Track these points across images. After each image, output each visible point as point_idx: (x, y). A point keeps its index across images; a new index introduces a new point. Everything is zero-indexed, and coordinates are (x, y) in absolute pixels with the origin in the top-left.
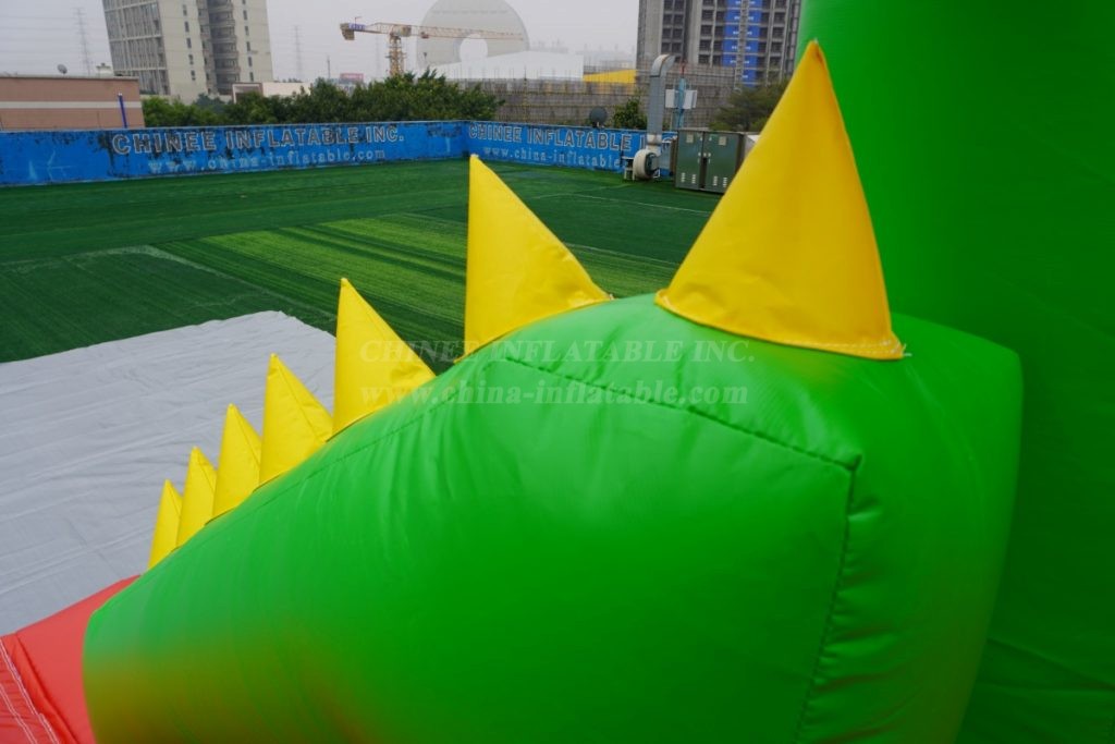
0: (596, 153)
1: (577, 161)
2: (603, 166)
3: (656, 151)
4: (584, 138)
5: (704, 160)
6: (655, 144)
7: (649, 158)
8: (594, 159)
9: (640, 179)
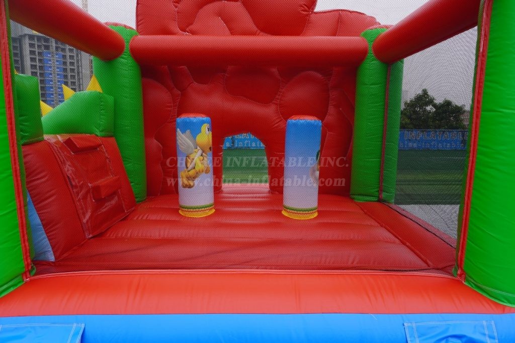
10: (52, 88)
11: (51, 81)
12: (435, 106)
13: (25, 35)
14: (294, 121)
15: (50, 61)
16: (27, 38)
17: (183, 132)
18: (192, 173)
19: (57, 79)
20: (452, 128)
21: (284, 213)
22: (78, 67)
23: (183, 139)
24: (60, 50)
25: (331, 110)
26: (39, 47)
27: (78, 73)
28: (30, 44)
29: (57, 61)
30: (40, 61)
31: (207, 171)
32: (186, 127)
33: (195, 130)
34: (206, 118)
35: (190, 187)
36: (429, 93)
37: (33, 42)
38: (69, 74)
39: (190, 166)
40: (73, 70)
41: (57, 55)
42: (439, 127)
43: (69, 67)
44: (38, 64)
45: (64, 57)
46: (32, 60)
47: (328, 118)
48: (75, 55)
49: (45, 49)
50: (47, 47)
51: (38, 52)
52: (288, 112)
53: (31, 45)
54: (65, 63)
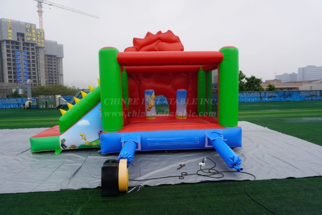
0: (10, 104)
1: (3, 107)
2: (12, 107)
3: (31, 101)
4: (5, 101)
5: (46, 102)
6: (30, 100)
7: (30, 103)
8: (9, 106)
9: (27, 108)
10: (20, 72)
11: (20, 68)
12: (246, 79)
13: (4, 40)
14: (179, 91)
15: (19, 56)
16: (5, 42)
17: (147, 94)
18: (150, 106)
19: (23, 67)
20: (256, 90)
21: (177, 118)
22: (37, 59)
23: (147, 97)
24: (26, 49)
25: (190, 86)
26: (12, 47)
27: (37, 63)
28: (6, 46)
29: (24, 56)
30: (13, 56)
31: (154, 106)
32: (148, 93)
33: (151, 94)
34: (153, 91)
35: (150, 110)
36: (243, 73)
37: (9, 45)
38: (31, 64)
39: (150, 104)
40: (33, 61)
41: (24, 52)
42: (248, 90)
43: (31, 59)
44: (12, 58)
45: (28, 53)
46: (8, 55)
47: (189, 89)
48: (35, 52)
49: (16, 49)
50: (17, 48)
51: (12, 51)
52: (176, 87)
53: (8, 47)
54: (29, 57)
